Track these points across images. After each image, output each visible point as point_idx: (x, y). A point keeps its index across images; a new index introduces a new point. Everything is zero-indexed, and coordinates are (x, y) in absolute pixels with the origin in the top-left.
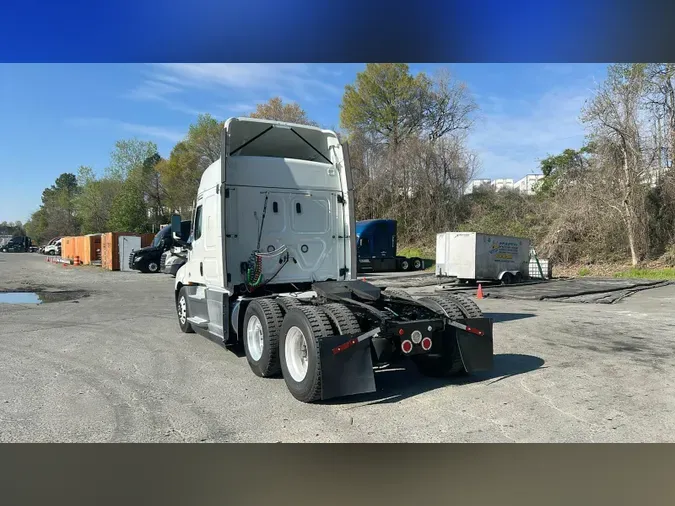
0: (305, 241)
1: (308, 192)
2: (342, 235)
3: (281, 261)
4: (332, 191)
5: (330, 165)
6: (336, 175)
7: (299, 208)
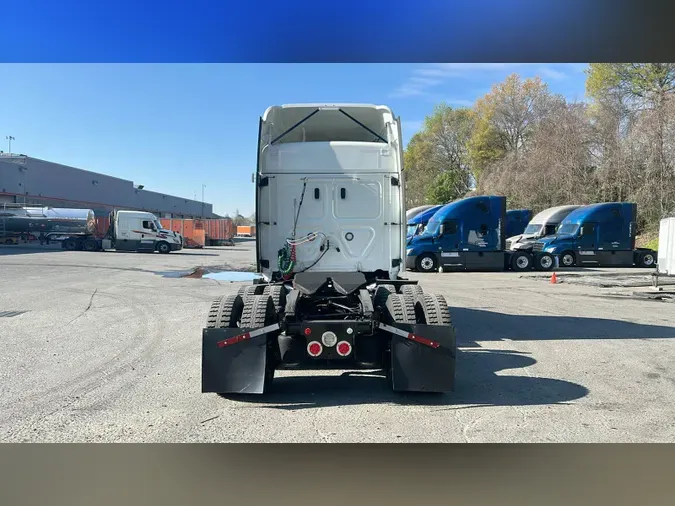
0: (349, 228)
1: (355, 176)
2: (397, 222)
3: (322, 249)
4: (385, 174)
5: (383, 145)
6: (391, 155)
7: (343, 193)
